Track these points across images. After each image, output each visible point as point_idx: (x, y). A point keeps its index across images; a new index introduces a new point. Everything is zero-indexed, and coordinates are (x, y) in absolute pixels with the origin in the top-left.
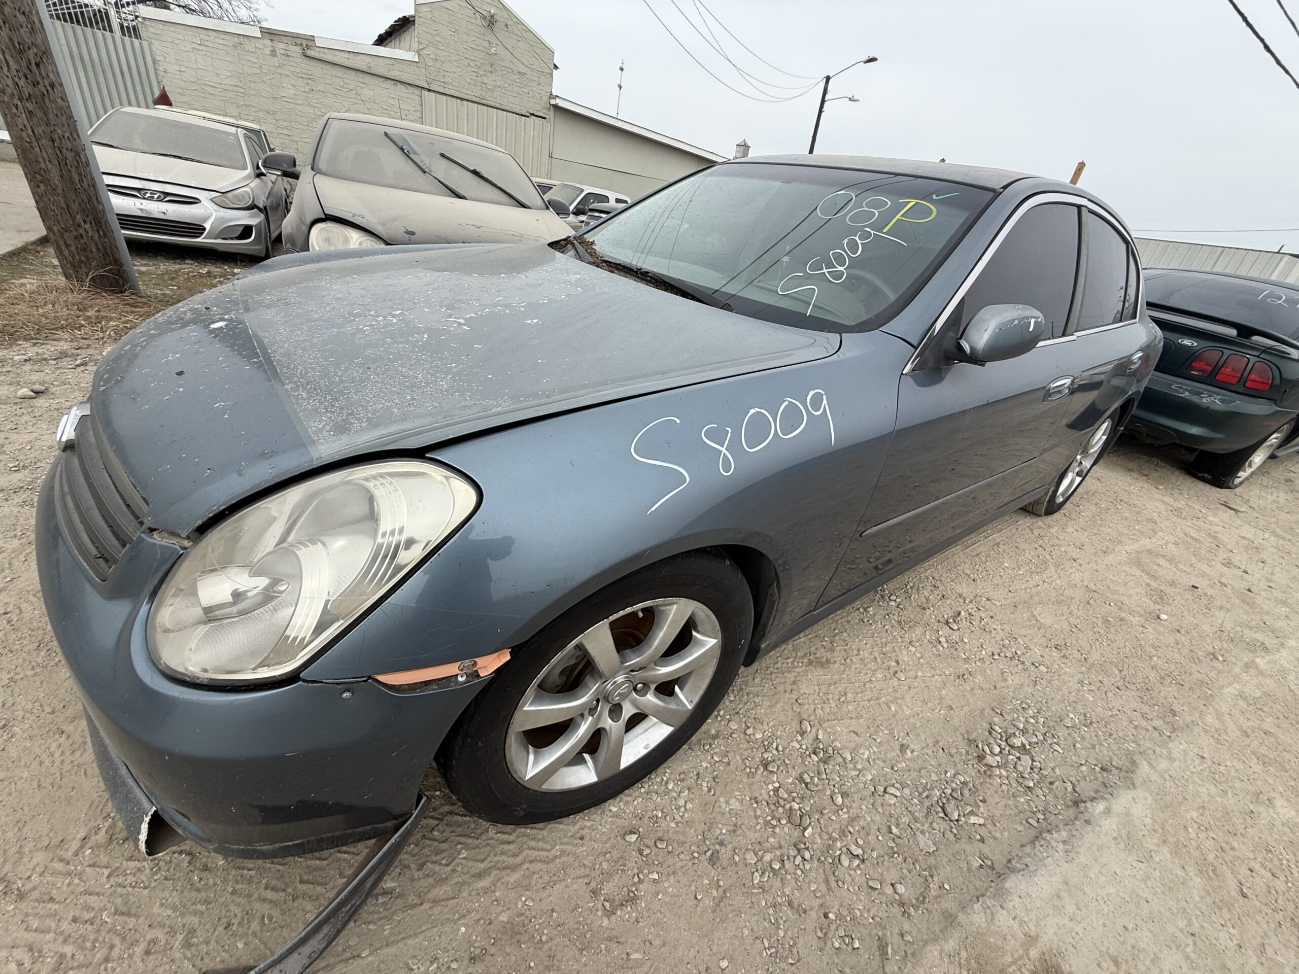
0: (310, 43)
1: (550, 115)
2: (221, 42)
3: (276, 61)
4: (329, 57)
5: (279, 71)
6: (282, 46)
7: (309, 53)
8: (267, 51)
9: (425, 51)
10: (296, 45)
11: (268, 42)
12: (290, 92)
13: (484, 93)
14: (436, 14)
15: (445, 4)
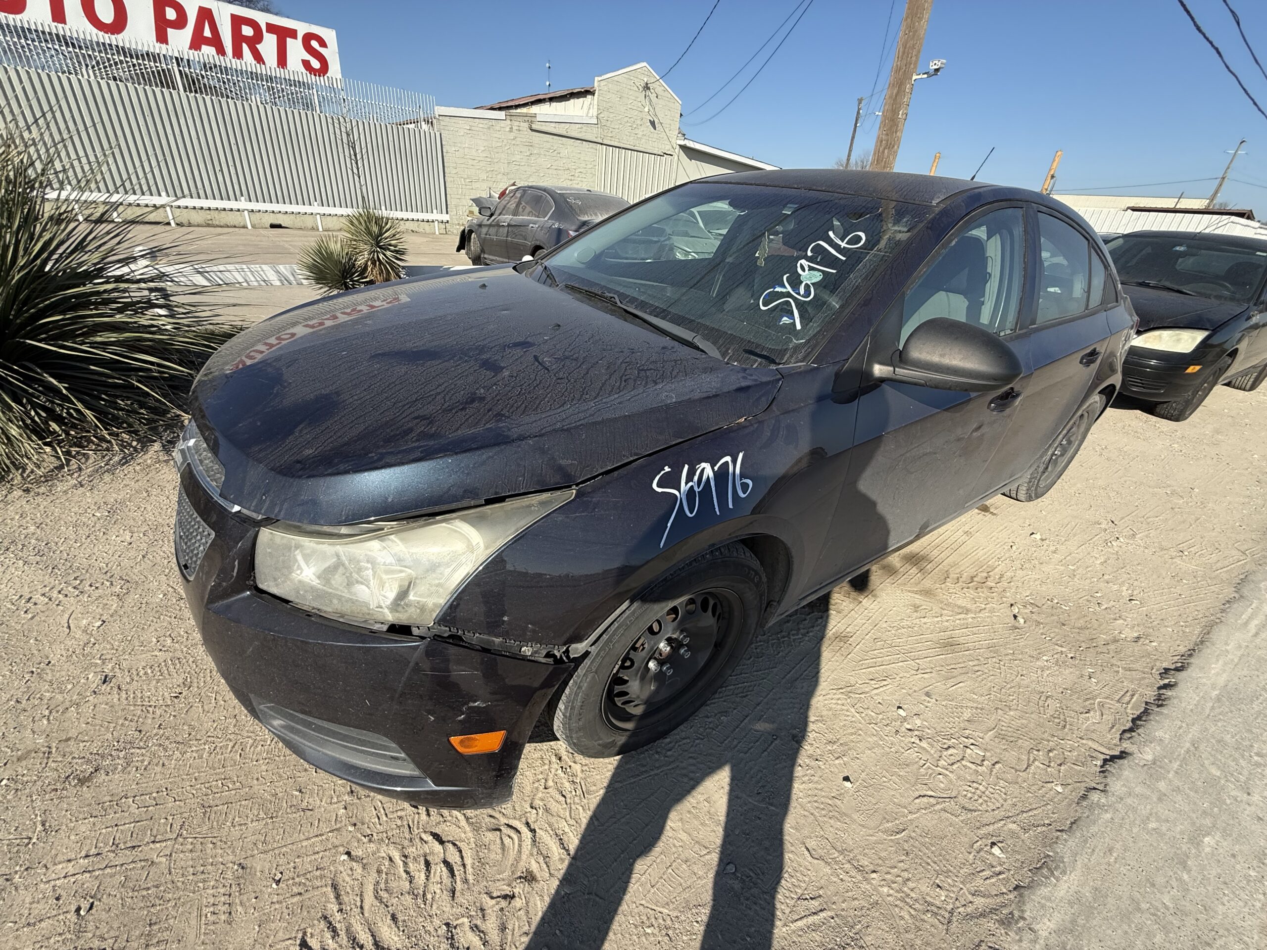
0: (533, 119)
1: (676, 152)
2: (481, 126)
3: (511, 136)
4: (544, 129)
5: (513, 142)
6: (517, 123)
7: (534, 127)
8: (508, 129)
9: (602, 115)
10: (525, 121)
11: (508, 122)
12: (518, 157)
13: (635, 142)
14: (610, 85)
15: (616, 78)
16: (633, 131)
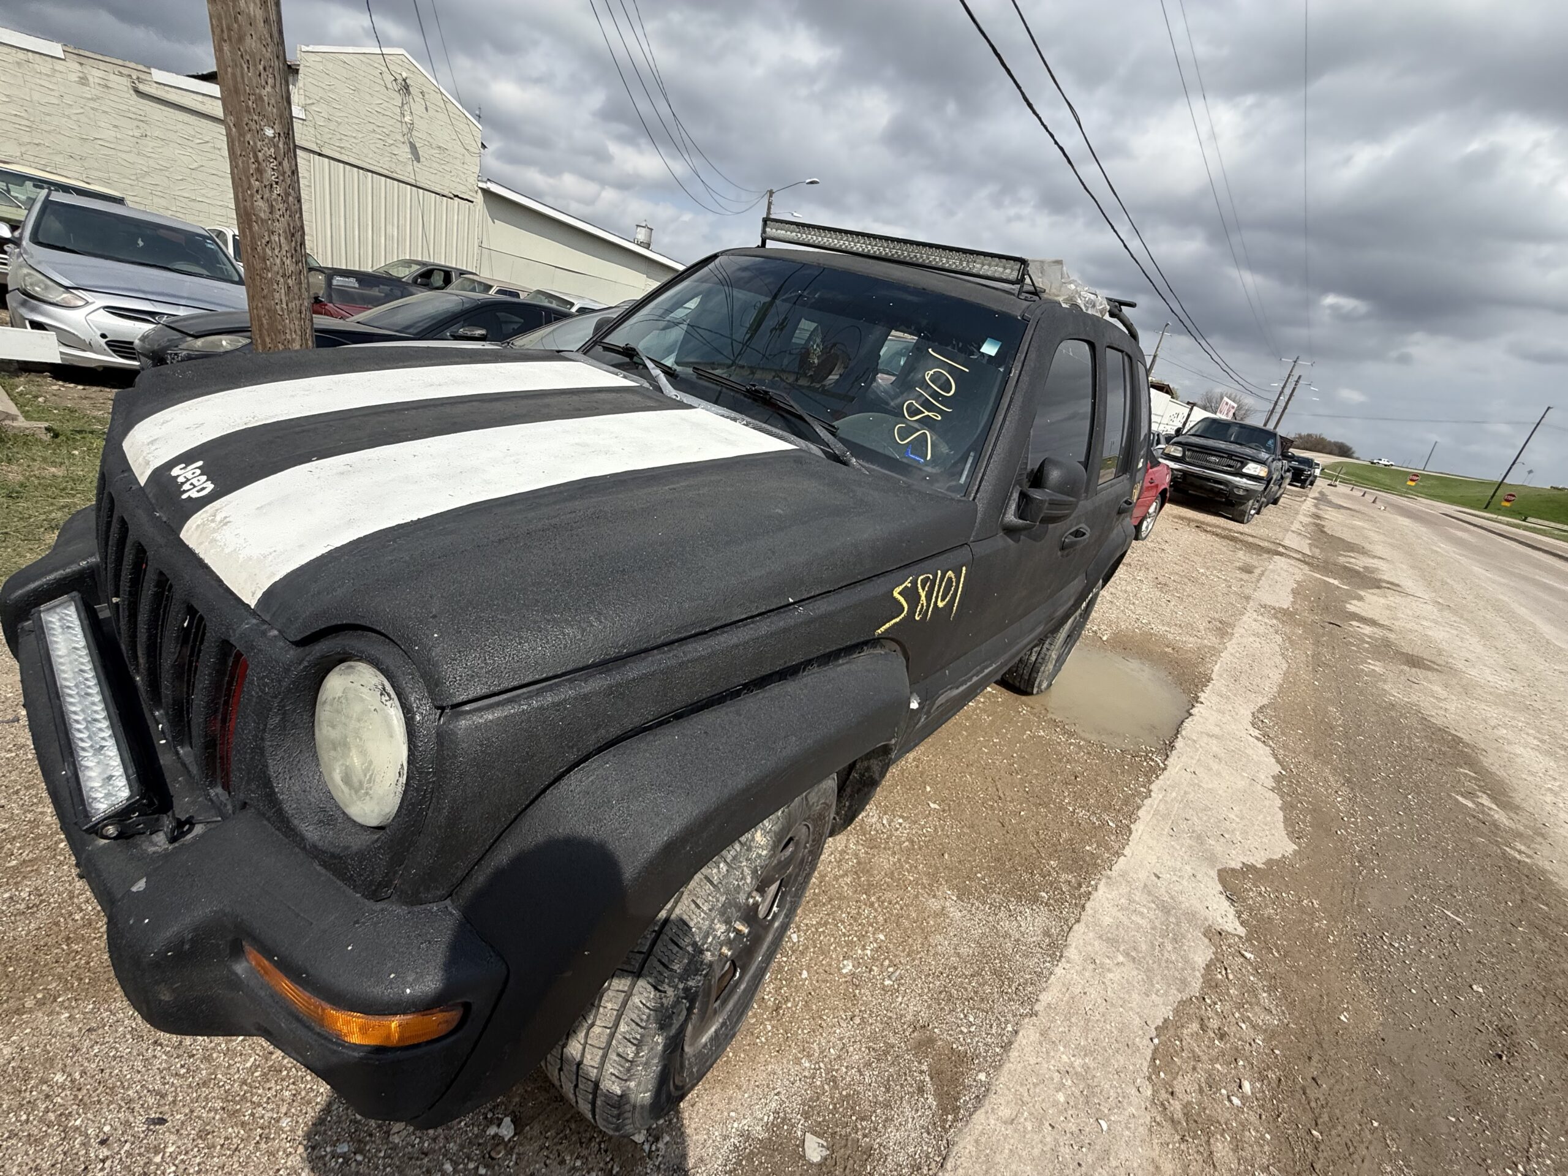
0: (143, 76)
1: (479, 198)
3: (87, 92)
4: (173, 97)
5: (92, 105)
6: (98, 73)
7: (142, 87)
8: (74, 77)
9: (313, 107)
10: (121, 74)
11: (77, 67)
12: (109, 134)
13: (393, 166)
14: (330, 66)
15: (342, 57)
16: (388, 148)
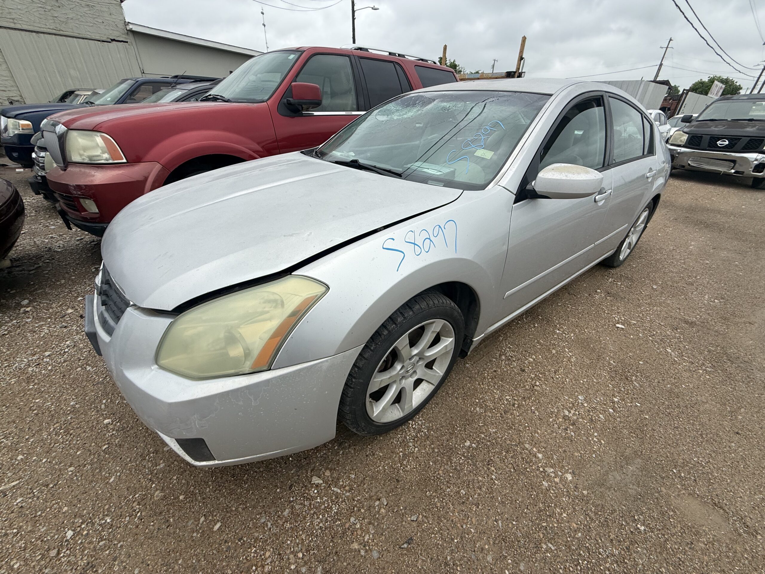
1: (130, 38)
13: (58, 26)
16: (49, 14)
